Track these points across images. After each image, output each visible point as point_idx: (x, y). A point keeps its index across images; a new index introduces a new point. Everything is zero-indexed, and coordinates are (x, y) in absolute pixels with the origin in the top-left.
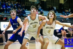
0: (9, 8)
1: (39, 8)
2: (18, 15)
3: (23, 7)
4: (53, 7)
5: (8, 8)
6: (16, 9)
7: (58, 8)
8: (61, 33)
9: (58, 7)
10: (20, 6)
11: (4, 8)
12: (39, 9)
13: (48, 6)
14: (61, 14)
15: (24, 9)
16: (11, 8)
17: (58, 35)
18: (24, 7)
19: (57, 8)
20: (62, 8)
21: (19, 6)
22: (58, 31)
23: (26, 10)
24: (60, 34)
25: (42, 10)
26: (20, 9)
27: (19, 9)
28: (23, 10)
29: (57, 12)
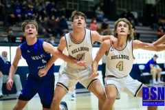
0: (30, 14)
1: (99, 14)
2: (50, 30)
3: (62, 13)
4: (132, 12)
5: (26, 16)
6: (46, 16)
7: (142, 15)
8: (149, 72)
9: (142, 12)
10: (56, 10)
11: (19, 16)
12: (98, 16)
13: (120, 11)
14: (148, 28)
15: (63, 17)
16: (34, 15)
17: (143, 76)
18: (65, 12)
19: (139, 14)
20: (152, 15)
21: (54, 11)
22: (142, 67)
23: (68, 20)
24: (147, 74)
25: (105, 20)
26: (56, 18)
27: (53, 18)
28: (63, 19)
29: (141, 24)
